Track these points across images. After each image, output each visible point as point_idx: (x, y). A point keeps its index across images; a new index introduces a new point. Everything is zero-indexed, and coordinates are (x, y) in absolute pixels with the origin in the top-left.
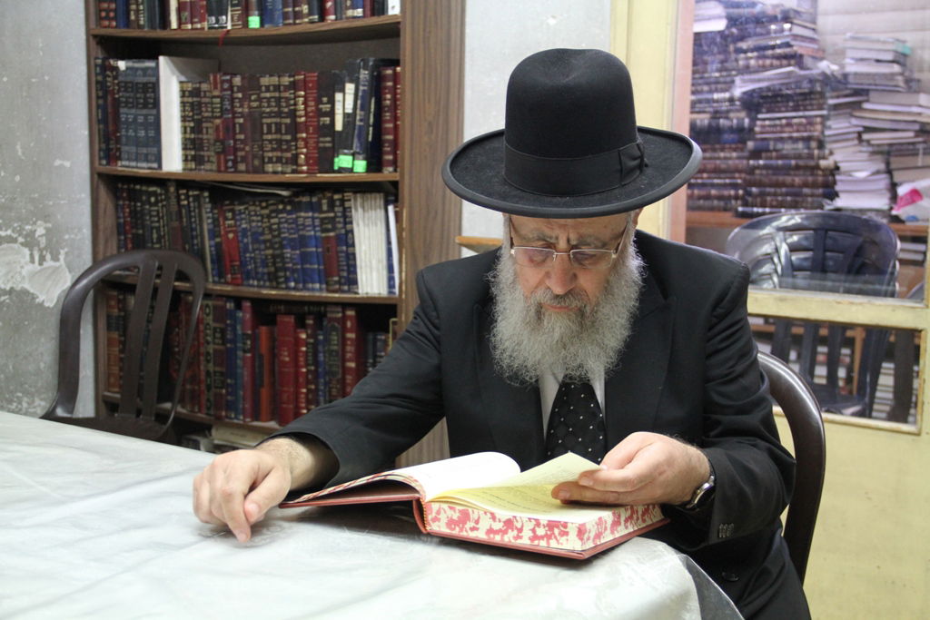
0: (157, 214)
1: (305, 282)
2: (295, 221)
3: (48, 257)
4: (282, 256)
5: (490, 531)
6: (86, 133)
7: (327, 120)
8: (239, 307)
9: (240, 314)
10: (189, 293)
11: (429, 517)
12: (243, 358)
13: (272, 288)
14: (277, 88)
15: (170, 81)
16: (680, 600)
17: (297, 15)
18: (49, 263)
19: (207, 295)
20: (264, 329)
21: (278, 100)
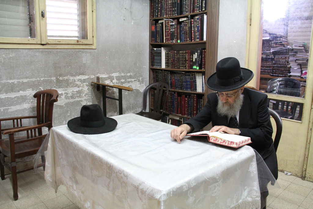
0: (160, 76)
1: (187, 89)
2: (185, 78)
3: (142, 83)
4: (183, 84)
5: (221, 142)
6: (148, 61)
7: (192, 59)
8: (175, 93)
9: (175, 95)
10: (166, 90)
11: (210, 139)
12: (175, 103)
13: (181, 90)
14: (183, 53)
15: (163, 52)
17: (187, 40)
18: (142, 84)
19: (169, 91)
20: (179, 97)
21: (183, 55)
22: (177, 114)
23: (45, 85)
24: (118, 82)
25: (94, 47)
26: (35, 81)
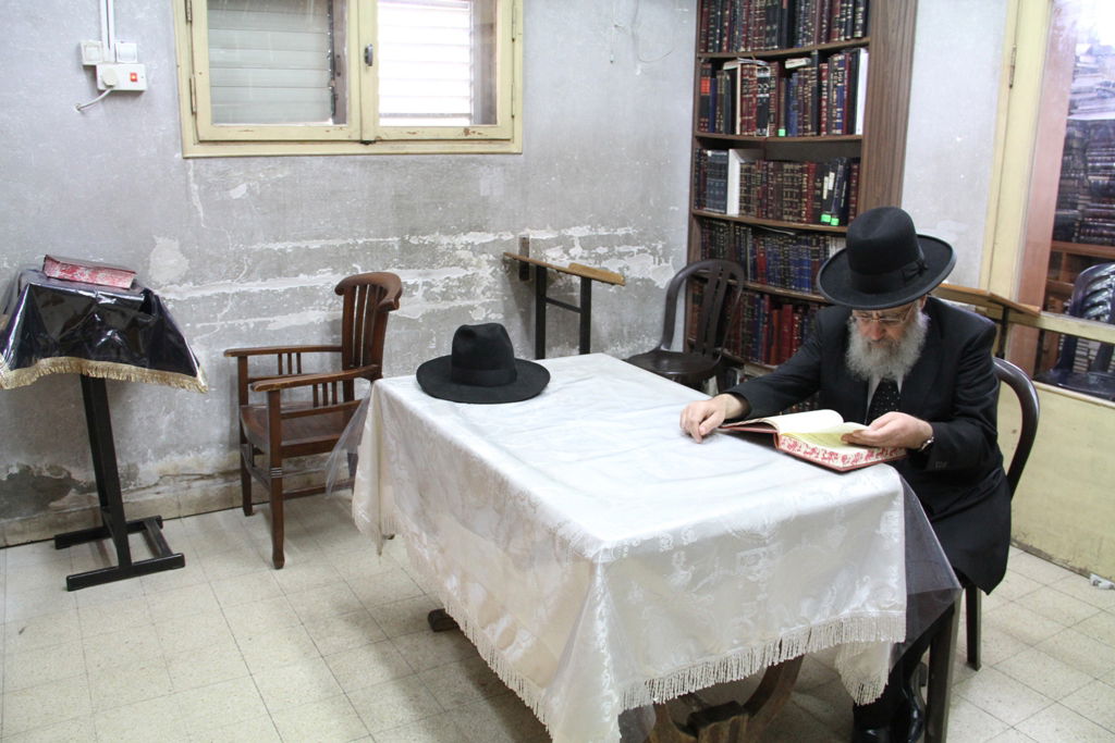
0: (724, 239)
1: (800, 286)
2: (797, 250)
3: (663, 260)
4: (789, 269)
5: (806, 452)
6: (687, 191)
7: (819, 192)
8: (762, 297)
9: (762, 302)
10: (736, 287)
11: (781, 442)
12: (763, 327)
13: (782, 288)
14: (792, 171)
15: (735, 163)
16: (893, 495)
17: (806, 130)
18: (664, 264)
19: (745, 289)
20: (776, 311)
21: (793, 178)
22: (768, 363)
23: (369, 259)
24: (585, 255)
25: (513, 148)
26: (342, 246)
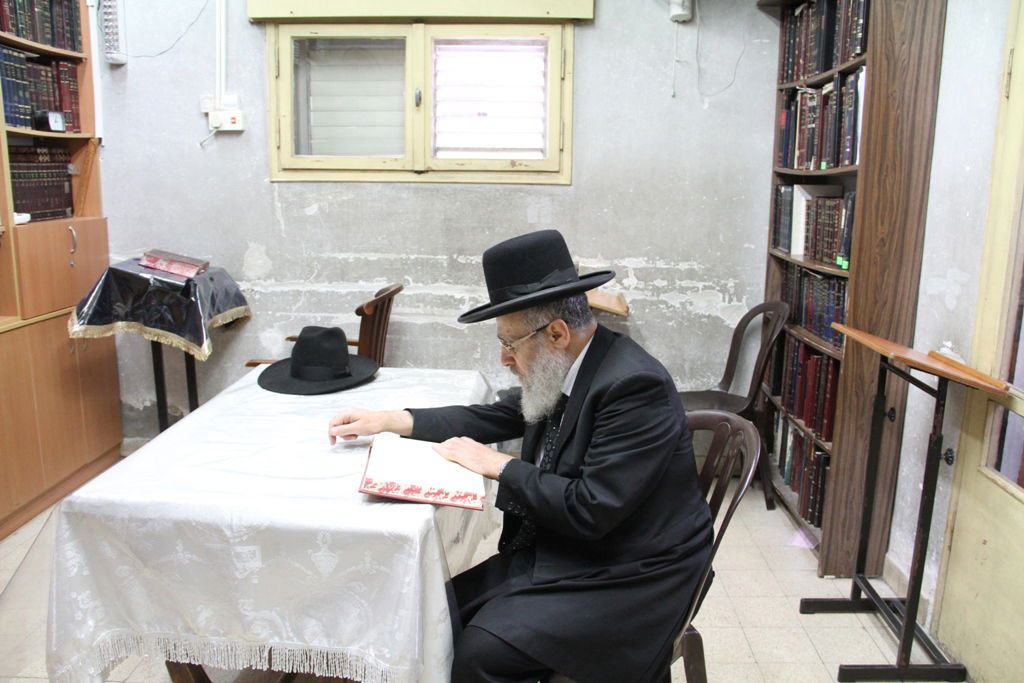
1: (828, 336)
6: (766, 228)
8: (800, 346)
9: (800, 351)
12: (798, 378)
14: (830, 208)
15: (800, 198)
18: (735, 302)
22: (800, 416)
24: (641, 287)
25: (562, 179)
